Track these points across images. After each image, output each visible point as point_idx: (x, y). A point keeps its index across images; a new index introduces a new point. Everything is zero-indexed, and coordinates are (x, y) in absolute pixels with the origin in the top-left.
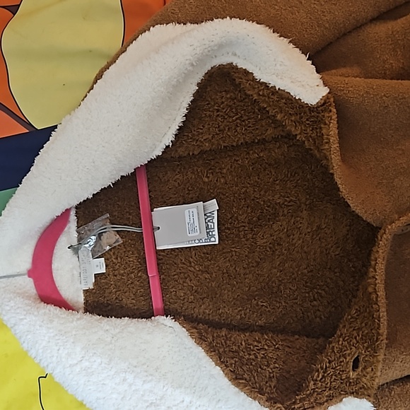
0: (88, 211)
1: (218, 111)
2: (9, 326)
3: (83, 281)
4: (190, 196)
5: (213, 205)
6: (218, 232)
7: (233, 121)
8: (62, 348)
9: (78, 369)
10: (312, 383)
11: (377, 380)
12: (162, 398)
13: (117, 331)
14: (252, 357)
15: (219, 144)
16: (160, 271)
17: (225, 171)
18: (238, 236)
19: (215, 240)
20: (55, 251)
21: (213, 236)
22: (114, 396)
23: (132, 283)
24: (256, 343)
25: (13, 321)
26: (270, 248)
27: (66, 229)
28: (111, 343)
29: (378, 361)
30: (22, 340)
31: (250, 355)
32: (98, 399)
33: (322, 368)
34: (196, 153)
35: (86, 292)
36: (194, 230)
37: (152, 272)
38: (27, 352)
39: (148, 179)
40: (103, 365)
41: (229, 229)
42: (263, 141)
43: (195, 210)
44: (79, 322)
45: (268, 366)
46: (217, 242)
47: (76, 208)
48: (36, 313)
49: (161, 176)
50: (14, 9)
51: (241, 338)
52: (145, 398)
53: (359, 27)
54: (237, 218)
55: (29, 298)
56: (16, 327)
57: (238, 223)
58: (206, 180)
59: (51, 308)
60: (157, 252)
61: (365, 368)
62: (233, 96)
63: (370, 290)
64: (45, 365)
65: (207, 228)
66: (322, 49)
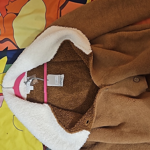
0: (30, 73)
1: (66, 51)
2: (6, 101)
3: (27, 92)
4: (57, 73)
5: (63, 76)
6: (63, 83)
7: (69, 55)
8: (18, 109)
9: (21, 114)
10: (76, 125)
11: (92, 127)
12: (42, 124)
13: (33, 106)
14: (66, 117)
15: (65, 60)
16: (47, 92)
17: (67, 67)
18: (68, 85)
19: (62, 85)
20: (20, 83)
21: (62, 84)
22: (29, 122)
23: (40, 94)
24: (67, 114)
25: (7, 100)
26: (76, 90)
27: (24, 77)
28: (31, 109)
29: (93, 122)
30: (9, 105)
31: (65, 116)
32: (25, 122)
33: (79, 122)
34: (60, 61)
35: (27, 94)
36: (57, 82)
37: (45, 92)
38: (9, 108)
39: (47, 66)
40: (28, 114)
41: (66, 83)
42: (77, 61)
43: (58, 77)
44: (23, 103)
45: (68, 120)
46: (62, 86)
47: (27, 72)
48: (13, 99)
49: (51, 66)
50: (17, 14)
51: (64, 112)
52: (37, 124)
53: (104, 34)
54: (68, 80)
55: (12, 94)
56: (7, 102)
57: (69, 82)
58: (62, 69)
59: (17, 98)
60: (47, 86)
61: (89, 123)
62: (70, 48)
63: (94, 104)
64: (13, 112)
65: (60, 82)
66: (95, 38)
